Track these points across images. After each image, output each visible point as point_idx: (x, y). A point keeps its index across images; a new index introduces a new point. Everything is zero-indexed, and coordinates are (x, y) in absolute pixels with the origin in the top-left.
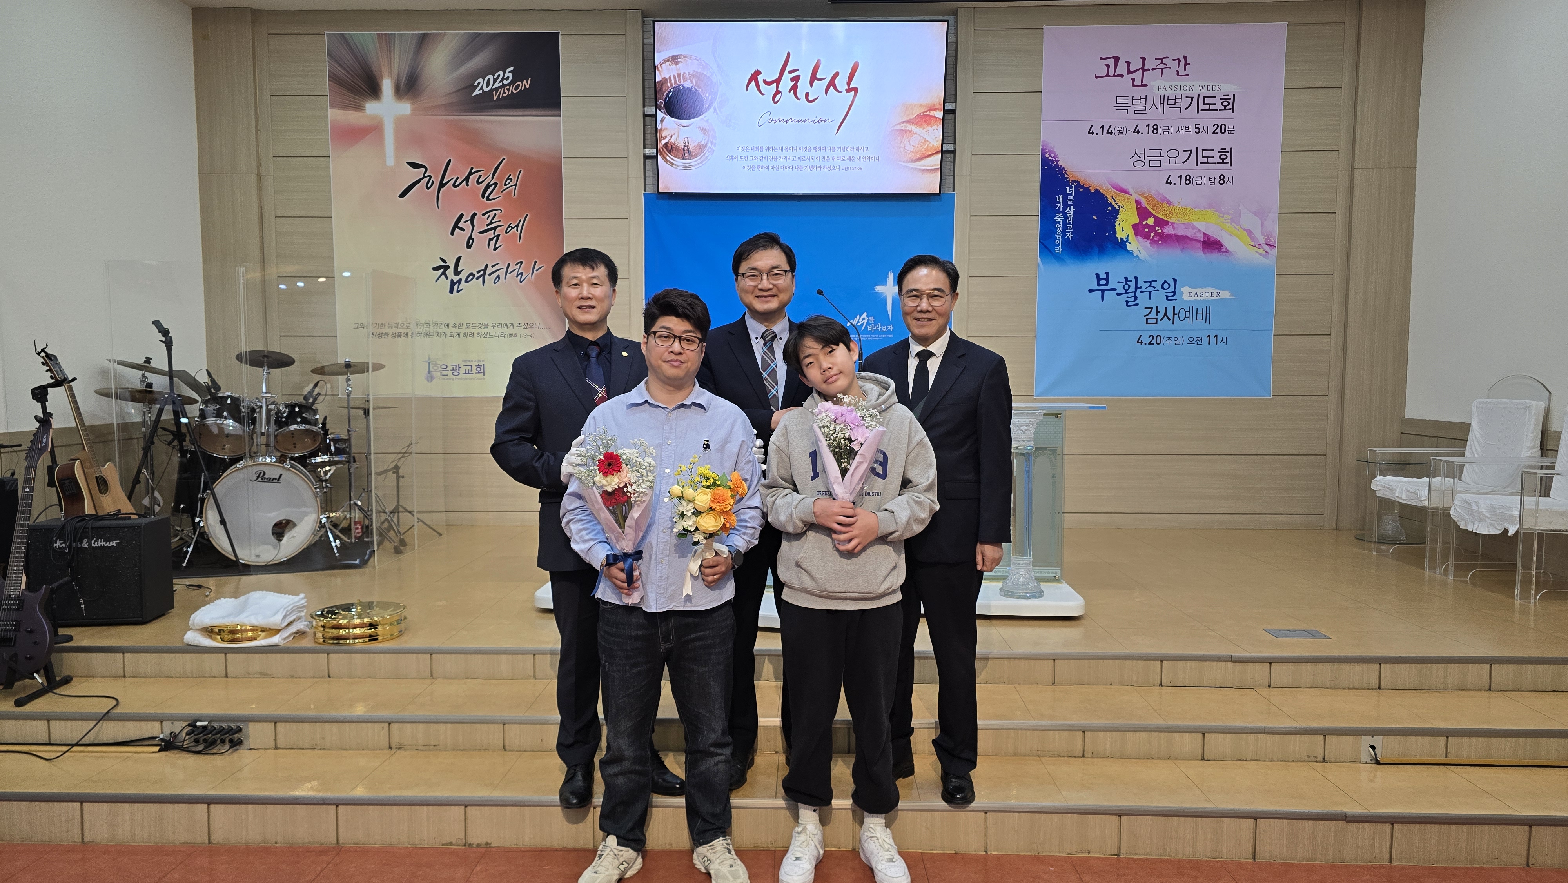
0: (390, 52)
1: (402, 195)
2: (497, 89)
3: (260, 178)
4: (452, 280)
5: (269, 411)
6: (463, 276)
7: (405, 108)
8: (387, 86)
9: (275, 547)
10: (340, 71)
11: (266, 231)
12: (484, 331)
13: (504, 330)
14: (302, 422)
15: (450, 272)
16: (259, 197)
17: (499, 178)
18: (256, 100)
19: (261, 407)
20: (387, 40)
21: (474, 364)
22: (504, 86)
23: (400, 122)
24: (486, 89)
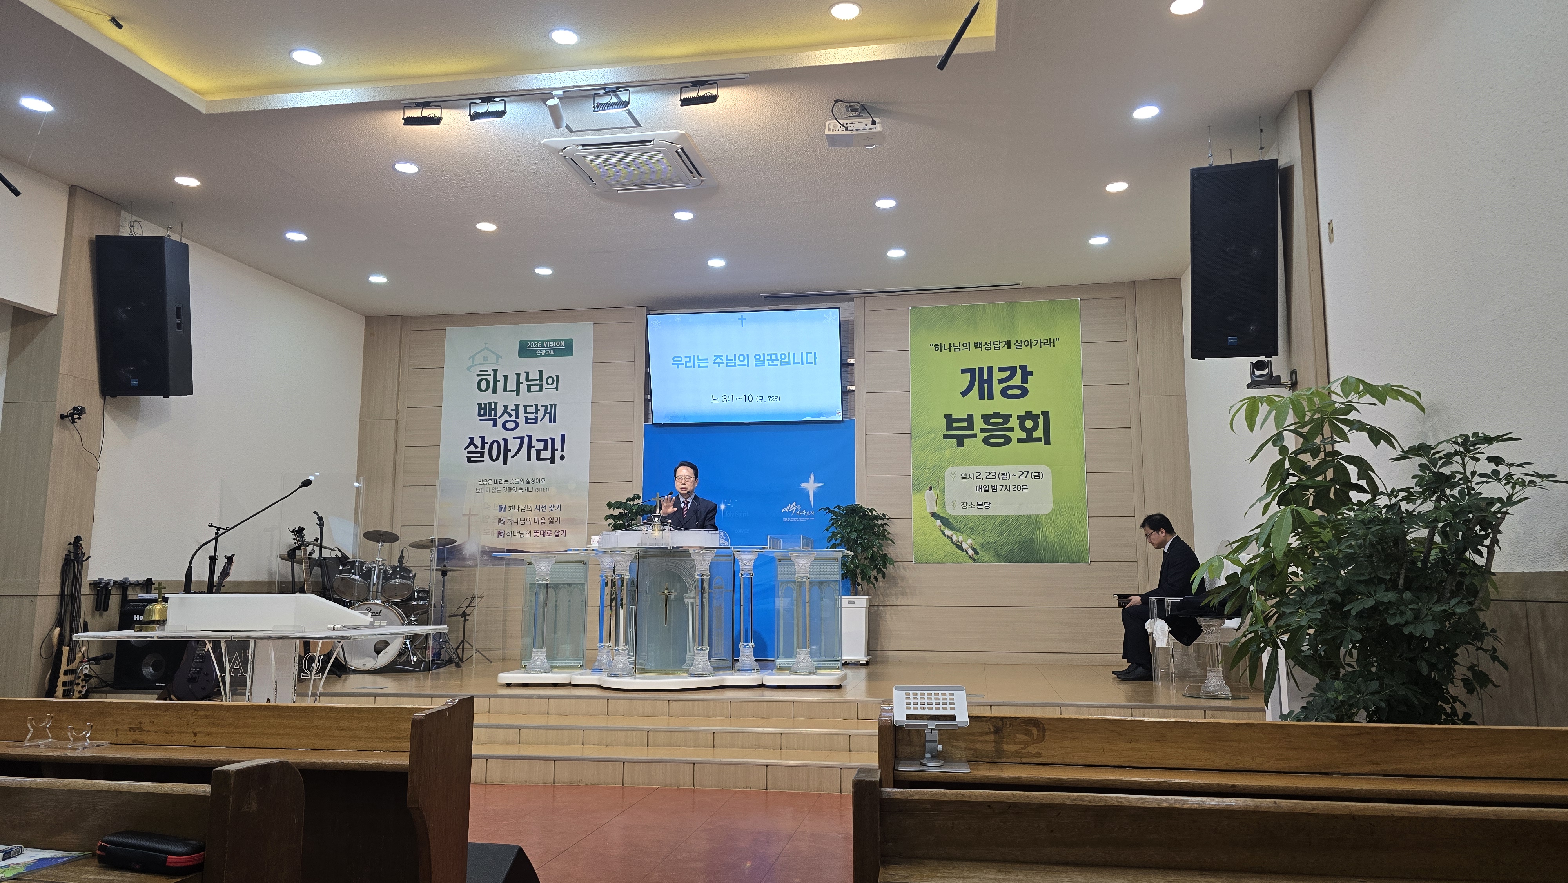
3: (397, 421)
5: (380, 570)
9: (374, 658)
11: (398, 457)
14: (400, 578)
16: (396, 434)
18: (399, 372)
19: (375, 567)
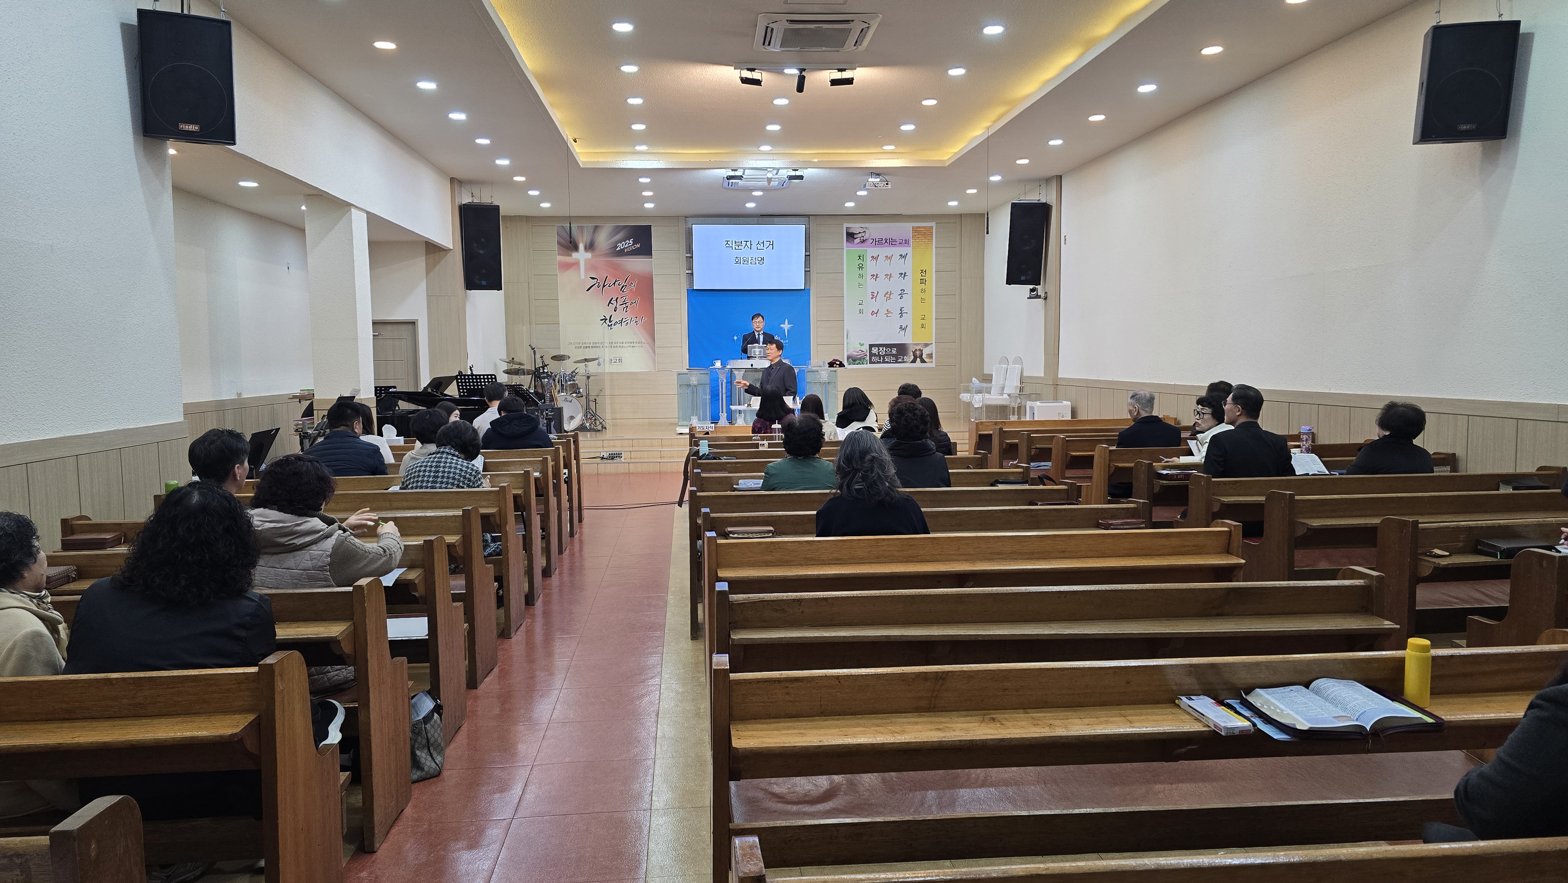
0: (582, 232)
1: (587, 291)
2: (626, 248)
3: (529, 284)
4: (608, 326)
6: (613, 323)
7: (589, 255)
8: (581, 246)
10: (562, 241)
11: (531, 306)
12: (621, 345)
13: (630, 344)
15: (607, 321)
16: (529, 292)
17: (628, 283)
18: (527, 252)
20: (581, 228)
21: (618, 359)
22: (629, 246)
23: (586, 261)
24: (622, 248)
